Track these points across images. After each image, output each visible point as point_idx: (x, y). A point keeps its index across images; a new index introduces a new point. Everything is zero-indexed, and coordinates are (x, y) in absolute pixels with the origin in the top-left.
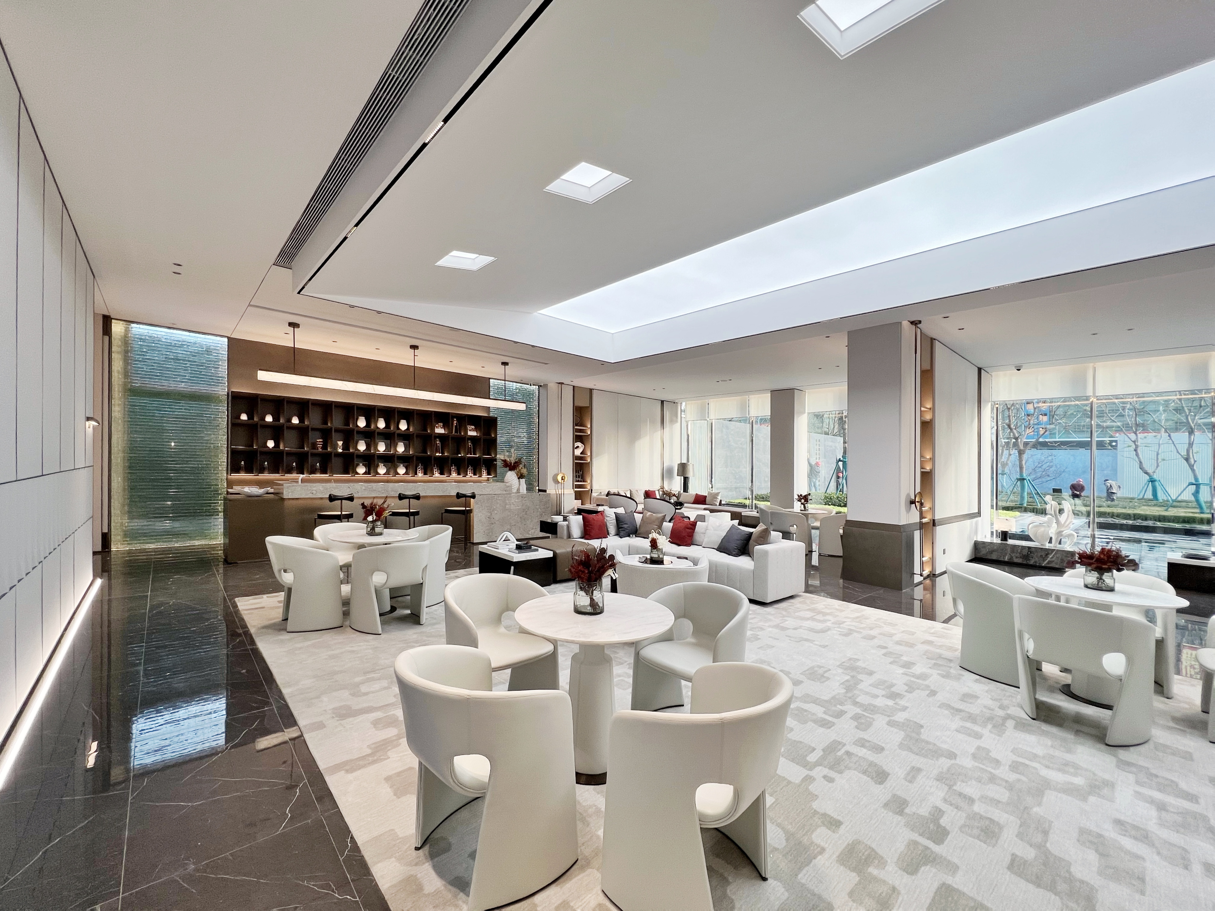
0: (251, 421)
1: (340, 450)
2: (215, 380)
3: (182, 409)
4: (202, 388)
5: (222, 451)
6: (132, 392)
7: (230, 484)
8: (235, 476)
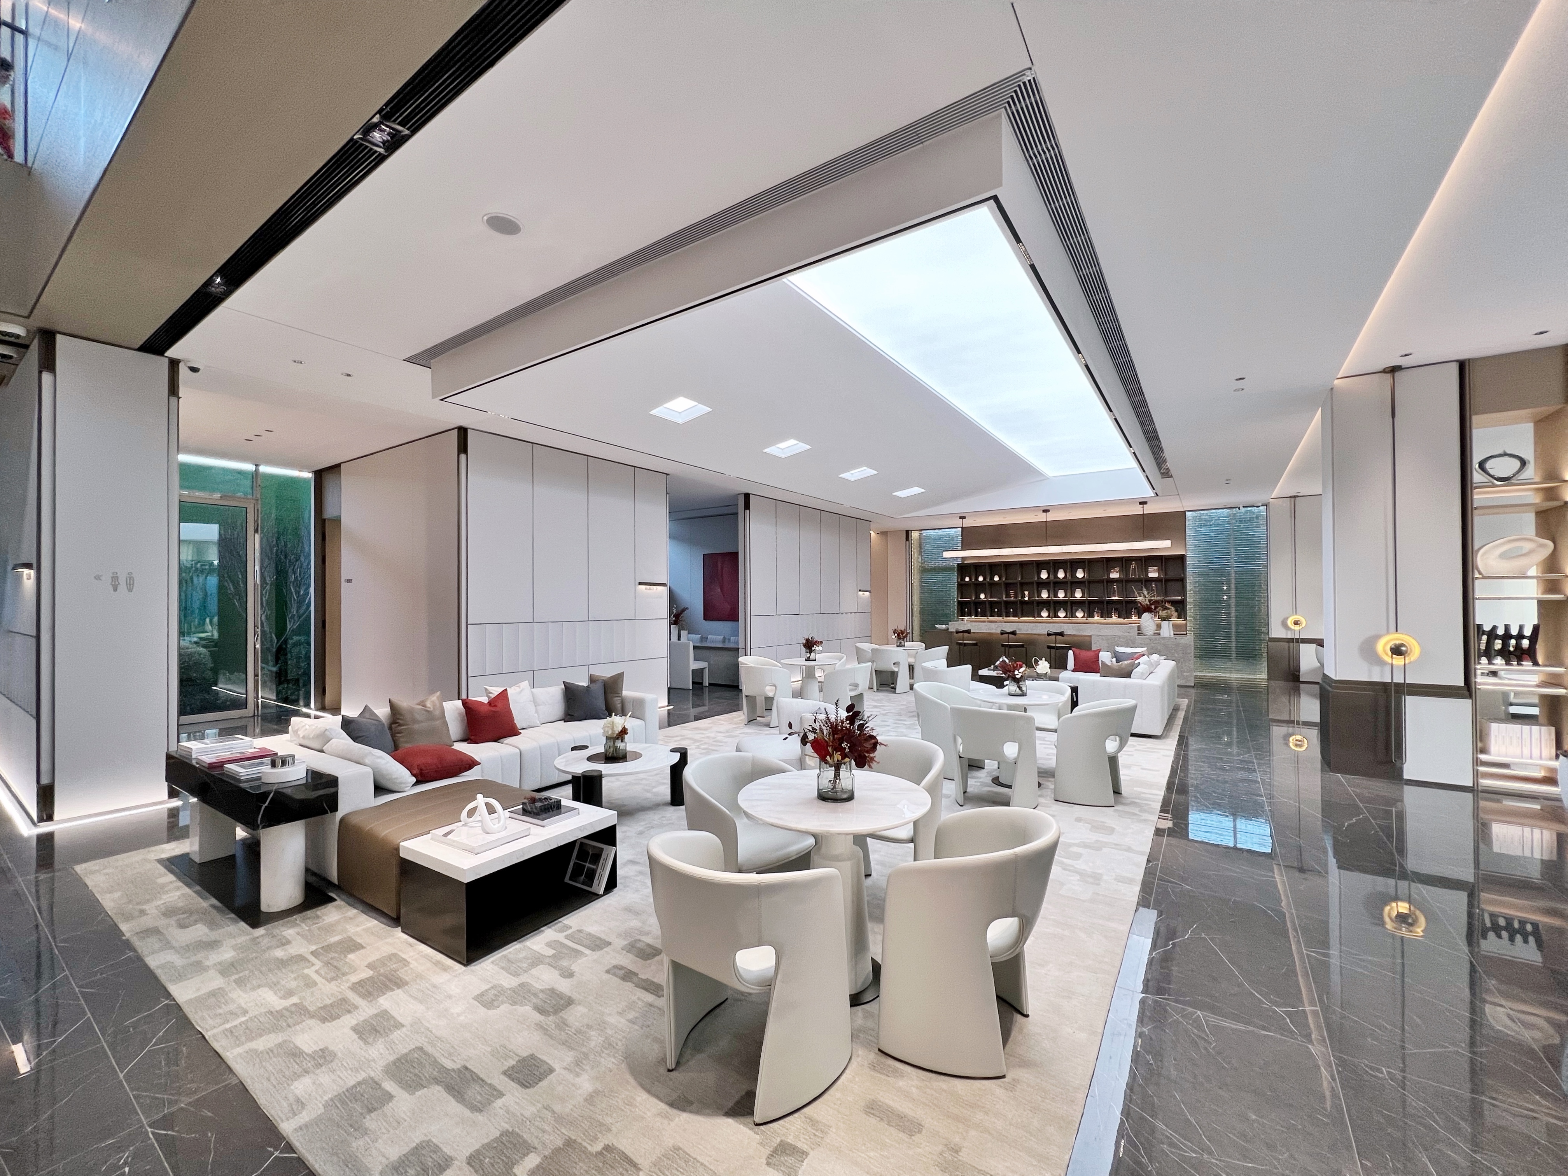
0: (970, 582)
1: (1026, 599)
3: (941, 577)
6: (922, 572)
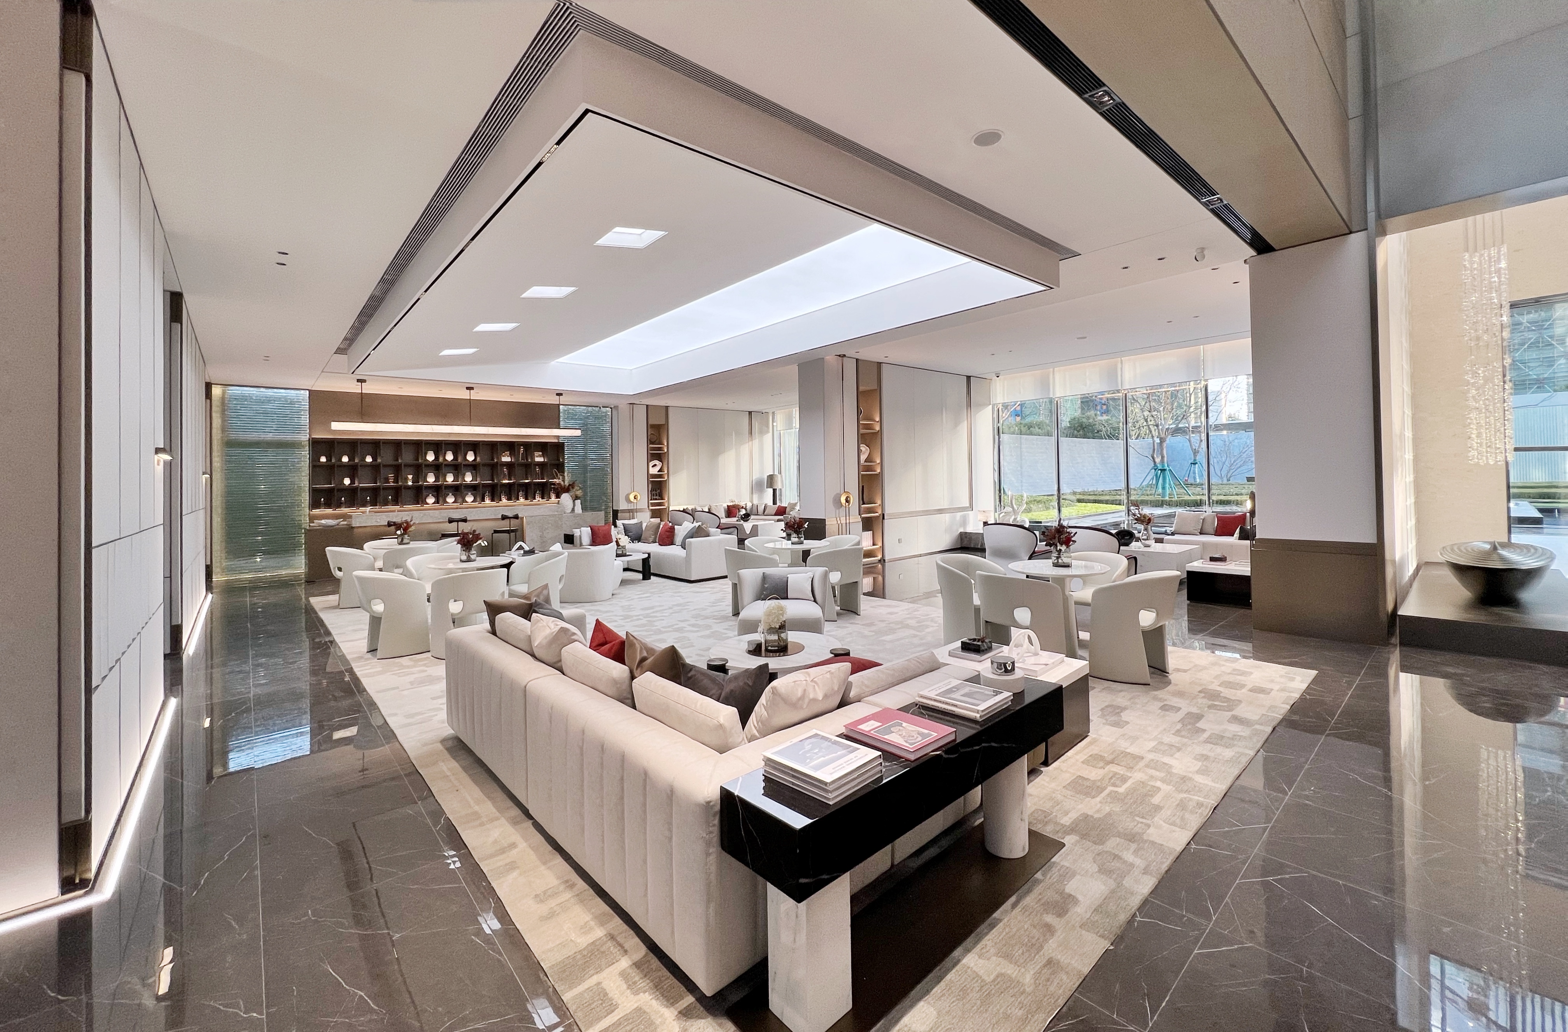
0: (329, 463)
1: (410, 483)
2: (298, 429)
3: (271, 456)
4: (289, 437)
5: (304, 491)
6: (230, 444)
7: (312, 519)
8: (316, 512)
